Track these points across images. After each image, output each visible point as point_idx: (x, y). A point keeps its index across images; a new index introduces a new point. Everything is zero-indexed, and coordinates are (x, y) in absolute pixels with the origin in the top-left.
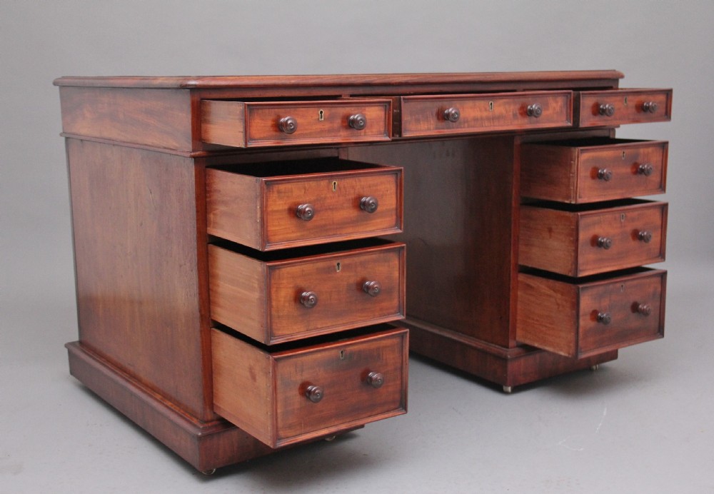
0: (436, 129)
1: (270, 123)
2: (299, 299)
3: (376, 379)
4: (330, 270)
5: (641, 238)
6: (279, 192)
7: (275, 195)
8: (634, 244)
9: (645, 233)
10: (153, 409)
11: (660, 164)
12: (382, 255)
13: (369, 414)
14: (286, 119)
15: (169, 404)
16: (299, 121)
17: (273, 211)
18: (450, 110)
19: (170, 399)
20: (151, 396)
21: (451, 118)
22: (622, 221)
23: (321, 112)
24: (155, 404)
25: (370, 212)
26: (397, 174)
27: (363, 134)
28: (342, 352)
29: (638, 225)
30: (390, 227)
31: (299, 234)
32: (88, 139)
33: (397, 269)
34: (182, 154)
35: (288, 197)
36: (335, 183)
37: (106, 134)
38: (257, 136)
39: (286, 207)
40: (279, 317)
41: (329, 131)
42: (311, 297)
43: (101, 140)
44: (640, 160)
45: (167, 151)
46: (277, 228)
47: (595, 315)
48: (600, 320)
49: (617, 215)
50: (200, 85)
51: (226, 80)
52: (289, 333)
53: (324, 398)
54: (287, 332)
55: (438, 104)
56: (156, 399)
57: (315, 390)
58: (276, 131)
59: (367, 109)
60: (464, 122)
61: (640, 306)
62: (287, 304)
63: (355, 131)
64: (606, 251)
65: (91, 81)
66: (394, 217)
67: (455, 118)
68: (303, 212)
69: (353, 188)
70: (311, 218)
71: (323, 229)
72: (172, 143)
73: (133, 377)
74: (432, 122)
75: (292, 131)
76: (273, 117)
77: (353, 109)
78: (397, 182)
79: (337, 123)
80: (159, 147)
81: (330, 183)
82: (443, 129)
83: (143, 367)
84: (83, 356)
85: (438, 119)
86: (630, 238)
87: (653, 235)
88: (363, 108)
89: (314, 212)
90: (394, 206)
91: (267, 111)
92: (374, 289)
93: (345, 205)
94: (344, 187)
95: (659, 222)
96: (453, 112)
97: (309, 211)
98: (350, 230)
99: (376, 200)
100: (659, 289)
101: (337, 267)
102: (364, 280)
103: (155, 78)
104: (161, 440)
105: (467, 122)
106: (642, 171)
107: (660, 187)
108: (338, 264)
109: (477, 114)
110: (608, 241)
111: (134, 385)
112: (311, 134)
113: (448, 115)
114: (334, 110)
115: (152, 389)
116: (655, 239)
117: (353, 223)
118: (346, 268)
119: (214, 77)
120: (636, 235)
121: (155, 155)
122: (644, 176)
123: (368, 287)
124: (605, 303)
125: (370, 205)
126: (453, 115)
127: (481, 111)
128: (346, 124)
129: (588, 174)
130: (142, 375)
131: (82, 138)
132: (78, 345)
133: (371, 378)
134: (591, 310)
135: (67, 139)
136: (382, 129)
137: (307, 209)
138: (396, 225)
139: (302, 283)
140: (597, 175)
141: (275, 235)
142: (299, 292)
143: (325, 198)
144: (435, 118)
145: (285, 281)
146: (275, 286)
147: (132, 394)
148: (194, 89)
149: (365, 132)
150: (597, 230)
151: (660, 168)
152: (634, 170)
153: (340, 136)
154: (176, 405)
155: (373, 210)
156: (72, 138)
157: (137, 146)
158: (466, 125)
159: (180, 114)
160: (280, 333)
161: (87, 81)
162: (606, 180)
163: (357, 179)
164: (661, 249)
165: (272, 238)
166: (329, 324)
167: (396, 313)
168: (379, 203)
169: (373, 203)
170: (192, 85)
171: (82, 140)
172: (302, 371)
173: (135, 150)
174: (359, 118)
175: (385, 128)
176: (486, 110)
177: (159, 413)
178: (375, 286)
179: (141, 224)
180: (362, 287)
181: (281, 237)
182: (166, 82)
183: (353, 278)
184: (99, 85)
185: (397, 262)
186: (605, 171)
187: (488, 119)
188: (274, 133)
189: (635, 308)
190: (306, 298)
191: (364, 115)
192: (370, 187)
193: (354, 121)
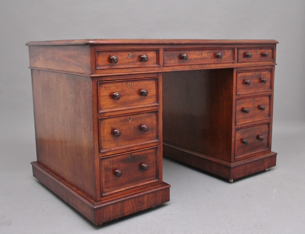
0: (178, 63)
1: (106, 59)
2: (113, 133)
3: (145, 167)
4: (126, 121)
5: (261, 109)
6: (105, 87)
7: (103, 89)
8: (258, 111)
9: (263, 107)
10: (72, 194)
11: (270, 78)
12: (149, 114)
13: (142, 181)
14: (113, 57)
15: (80, 192)
16: (119, 58)
17: (103, 96)
18: (184, 55)
19: (80, 190)
20: (71, 188)
21: (184, 58)
22: (254, 101)
23: (129, 54)
24: (73, 192)
25: (144, 96)
26: (156, 80)
27: (147, 64)
28: (130, 156)
29: (260, 103)
30: (154, 103)
31: (114, 106)
32: (41, 69)
33: (155, 120)
34: (86, 76)
35: (109, 90)
36: (129, 84)
37: (49, 67)
38: (101, 64)
39: (108, 94)
40: (104, 141)
41: (133, 62)
42: (118, 132)
43: (47, 70)
44: (262, 77)
45: (79, 74)
46: (104, 103)
47: (242, 141)
48: (244, 142)
49: (251, 99)
50: (95, 43)
51: (107, 41)
52: (109, 147)
53: (123, 175)
54: (108, 147)
55: (179, 52)
56: (74, 190)
57: (118, 172)
58: (109, 62)
59: (149, 53)
60: (190, 60)
61: (260, 137)
62: (108, 135)
63: (144, 62)
64: (247, 114)
65: (43, 43)
66: (155, 98)
67: (186, 58)
68: (116, 96)
69: (137, 86)
70: (119, 98)
71: (124, 104)
72: (81, 70)
73: (62, 179)
74: (176, 60)
75: (116, 62)
76: (108, 56)
77: (142, 53)
78: (156, 83)
79: (136, 59)
80: (75, 73)
81: (127, 84)
82: (181, 63)
83: (67, 174)
84: (39, 168)
85: (179, 58)
86: (257, 109)
87: (266, 107)
88: (147, 53)
89: (120, 96)
90: (155, 94)
91: (105, 53)
92: (145, 128)
93: (134, 93)
94: (133, 86)
95: (268, 102)
96: (185, 56)
97: (118, 95)
98: (136, 104)
99: (147, 91)
100: (267, 130)
101: (129, 119)
102: (141, 125)
103: (73, 40)
104: (76, 209)
105: (191, 60)
106: (263, 81)
107: (270, 88)
108: (130, 118)
109: (195, 57)
110: (248, 110)
111: (63, 183)
112: (124, 63)
113: (183, 57)
114: (134, 53)
115: (71, 185)
116: (267, 109)
117: (138, 101)
118: (133, 120)
119: (101, 40)
120: (259, 108)
121: (72, 76)
122: (263, 83)
123: (143, 128)
124: (246, 135)
125: (144, 93)
126: (185, 57)
127: (197, 55)
128: (140, 59)
129: (241, 82)
130: (67, 178)
131: (39, 69)
132: (37, 163)
133: (143, 166)
134: (240, 139)
135: (32, 69)
136: (155, 62)
137: (117, 95)
138: (156, 102)
139: (114, 126)
140: (245, 83)
141: (104, 106)
142: (113, 130)
143: (125, 90)
144: (178, 58)
145: (106, 125)
146: (103, 127)
147: (62, 187)
148: (92, 45)
149: (148, 63)
150: (244, 106)
151: (270, 80)
152: (260, 81)
153: (137, 65)
154: (82, 192)
155: (146, 95)
156: (34, 69)
157: (64, 72)
158: (191, 61)
159: (85, 57)
160: (105, 147)
161: (41, 43)
162: (248, 85)
163: (139, 82)
164: (269, 113)
165: (103, 107)
166: (126, 144)
167: (155, 139)
168: (149, 92)
169: (146, 92)
170: (91, 43)
171: (38, 70)
172: (113, 164)
173: (63, 74)
174: (145, 57)
175: (157, 62)
176: (199, 55)
177: (75, 196)
178: (146, 127)
179: (66, 109)
180: (140, 128)
181: (106, 107)
182: (79, 42)
183: (136, 124)
184: (47, 45)
185: (155, 117)
186: (248, 81)
187: (200, 59)
188: (108, 63)
189: (258, 137)
190: (116, 133)
191: (147, 56)
192: (145, 85)
193: (143, 58)
